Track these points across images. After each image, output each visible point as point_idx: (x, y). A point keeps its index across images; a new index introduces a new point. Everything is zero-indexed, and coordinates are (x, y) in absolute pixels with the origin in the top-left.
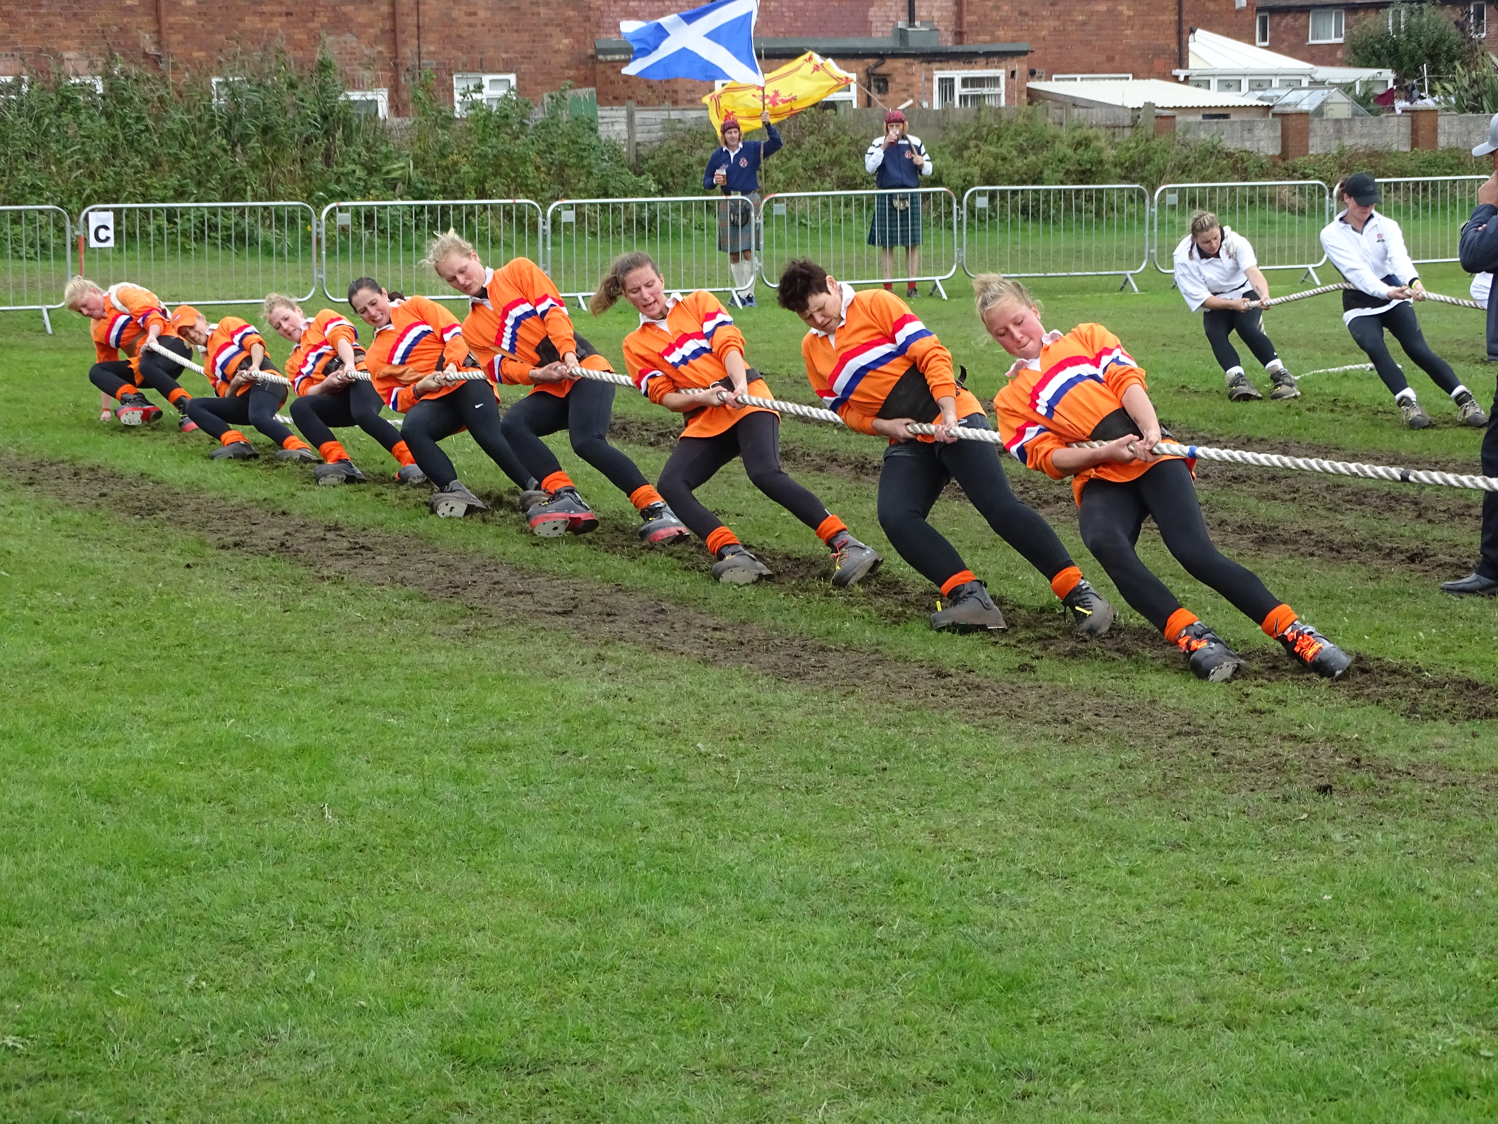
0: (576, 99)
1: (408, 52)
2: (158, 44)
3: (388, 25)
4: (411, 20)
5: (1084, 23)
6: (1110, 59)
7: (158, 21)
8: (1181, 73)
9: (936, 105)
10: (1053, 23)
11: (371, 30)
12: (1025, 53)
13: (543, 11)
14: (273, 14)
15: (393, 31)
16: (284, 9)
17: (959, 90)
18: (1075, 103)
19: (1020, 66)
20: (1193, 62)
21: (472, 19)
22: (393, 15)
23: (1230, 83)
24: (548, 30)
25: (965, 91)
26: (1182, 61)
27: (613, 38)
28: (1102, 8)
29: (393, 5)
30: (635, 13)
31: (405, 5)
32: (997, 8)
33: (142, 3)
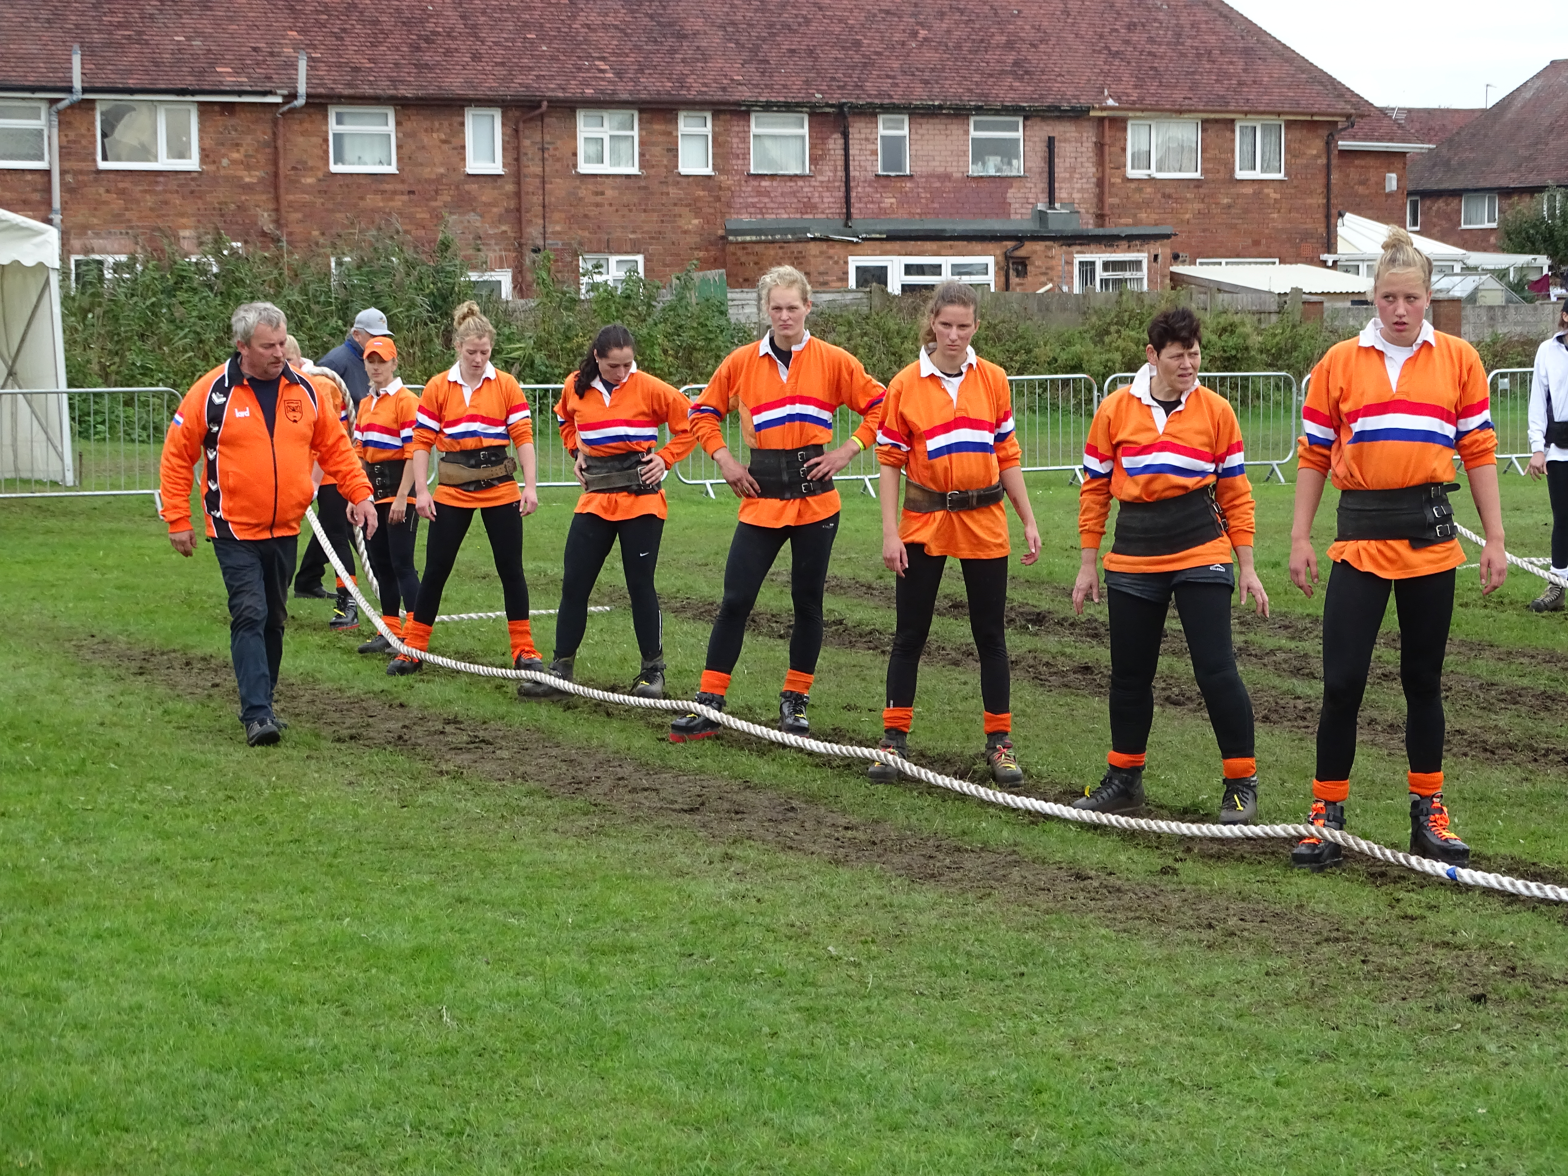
0: (705, 281)
1: (533, 232)
2: (277, 222)
3: (512, 204)
4: (537, 199)
5: (1229, 206)
6: (1256, 243)
7: (277, 199)
8: (1330, 258)
9: (1077, 290)
10: (1197, 206)
11: (495, 210)
12: (1167, 236)
13: (672, 191)
14: (395, 193)
15: (518, 210)
16: (405, 187)
17: (1100, 274)
18: (1220, 288)
19: (1163, 249)
20: (1343, 248)
21: (599, 199)
22: (518, 194)
24: (677, 210)
25: (1106, 275)
26: (1330, 245)
27: (745, 218)
28: (1248, 190)
29: (518, 183)
30: (767, 194)
31: (531, 184)
32: (1139, 190)
33: (261, 180)
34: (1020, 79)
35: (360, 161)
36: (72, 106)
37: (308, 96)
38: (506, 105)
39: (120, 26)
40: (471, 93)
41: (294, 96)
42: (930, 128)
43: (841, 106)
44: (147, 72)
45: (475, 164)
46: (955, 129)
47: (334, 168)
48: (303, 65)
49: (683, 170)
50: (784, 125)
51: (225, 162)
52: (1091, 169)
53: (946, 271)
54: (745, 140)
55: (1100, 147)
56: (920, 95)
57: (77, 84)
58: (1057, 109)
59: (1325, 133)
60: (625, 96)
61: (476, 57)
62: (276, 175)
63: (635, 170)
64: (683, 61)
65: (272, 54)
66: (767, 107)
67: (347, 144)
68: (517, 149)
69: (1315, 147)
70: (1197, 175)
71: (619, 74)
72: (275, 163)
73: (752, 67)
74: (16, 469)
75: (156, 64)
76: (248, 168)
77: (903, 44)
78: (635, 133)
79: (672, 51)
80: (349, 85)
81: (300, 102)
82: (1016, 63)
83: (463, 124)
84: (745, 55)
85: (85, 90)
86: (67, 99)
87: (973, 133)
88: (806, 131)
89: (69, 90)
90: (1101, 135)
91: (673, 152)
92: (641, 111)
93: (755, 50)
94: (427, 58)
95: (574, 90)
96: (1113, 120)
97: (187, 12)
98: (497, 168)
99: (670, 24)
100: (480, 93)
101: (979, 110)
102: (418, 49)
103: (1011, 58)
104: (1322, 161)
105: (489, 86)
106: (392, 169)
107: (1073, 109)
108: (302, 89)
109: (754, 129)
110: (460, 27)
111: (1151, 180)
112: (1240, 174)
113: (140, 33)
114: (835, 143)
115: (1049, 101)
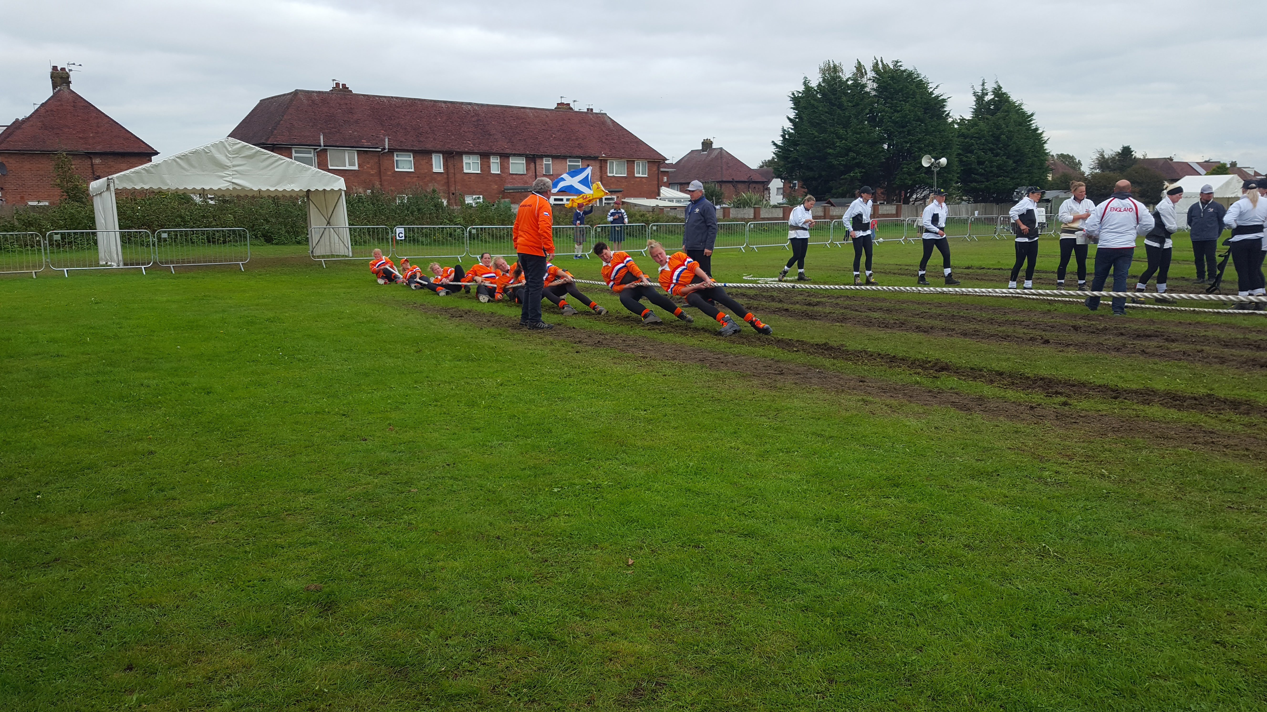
0: (505, 202)
1: (452, 189)
2: (381, 185)
3: (446, 181)
4: (453, 179)
5: (634, 184)
6: (640, 194)
7: (381, 178)
8: (659, 198)
10: (626, 184)
11: (442, 182)
12: (621, 191)
13: (489, 178)
14: (414, 177)
15: (448, 182)
16: (417, 176)
17: (604, 201)
18: (636, 205)
19: (619, 194)
20: (661, 195)
21: (470, 180)
22: (448, 178)
23: (671, 200)
24: (491, 183)
25: (606, 202)
26: (659, 195)
27: (509, 186)
28: (638, 180)
29: (448, 175)
30: (514, 179)
31: (451, 175)
32: (611, 179)
33: (376, 173)
34: (580, 149)
35: (403, 168)
36: (321, 150)
37: (389, 149)
38: (444, 153)
39: (333, 128)
40: (434, 149)
41: (385, 149)
42: (557, 161)
43: (534, 155)
44: (342, 141)
45: (436, 169)
46: (563, 161)
47: (396, 170)
48: (387, 140)
49: (492, 172)
50: (520, 160)
51: (365, 167)
52: (599, 174)
53: (565, 200)
54: (508, 164)
55: (601, 167)
56: (554, 153)
57: (322, 144)
58: (590, 157)
59: (657, 164)
60: (477, 151)
61: (434, 139)
62: (380, 171)
63: (479, 172)
64: (491, 142)
65: (377, 137)
66: (515, 155)
67: (399, 163)
68: (447, 165)
69: (655, 168)
70: (625, 175)
71: (474, 145)
72: (380, 167)
73: (509, 144)
75: (345, 139)
76: (372, 169)
77: (549, 138)
78: (479, 162)
79: (488, 139)
80: (400, 146)
81: (387, 150)
82: (578, 144)
83: (432, 158)
84: (507, 141)
85: (324, 146)
86: (319, 149)
87: (568, 163)
88: (524, 162)
89: (320, 146)
90: (601, 164)
91: (489, 167)
92: (480, 155)
93: (510, 139)
94: (421, 139)
95: (462, 149)
96: (604, 160)
97: (352, 124)
98: (442, 170)
99: (487, 131)
100: (436, 149)
101: (570, 157)
102: (418, 136)
103: (577, 143)
104: (657, 172)
105: (438, 147)
106: (413, 170)
107: (594, 157)
108: (387, 147)
109: (511, 161)
110: (429, 131)
111: (614, 177)
112: (636, 175)
113: (339, 130)
114: (532, 165)
115: (588, 155)
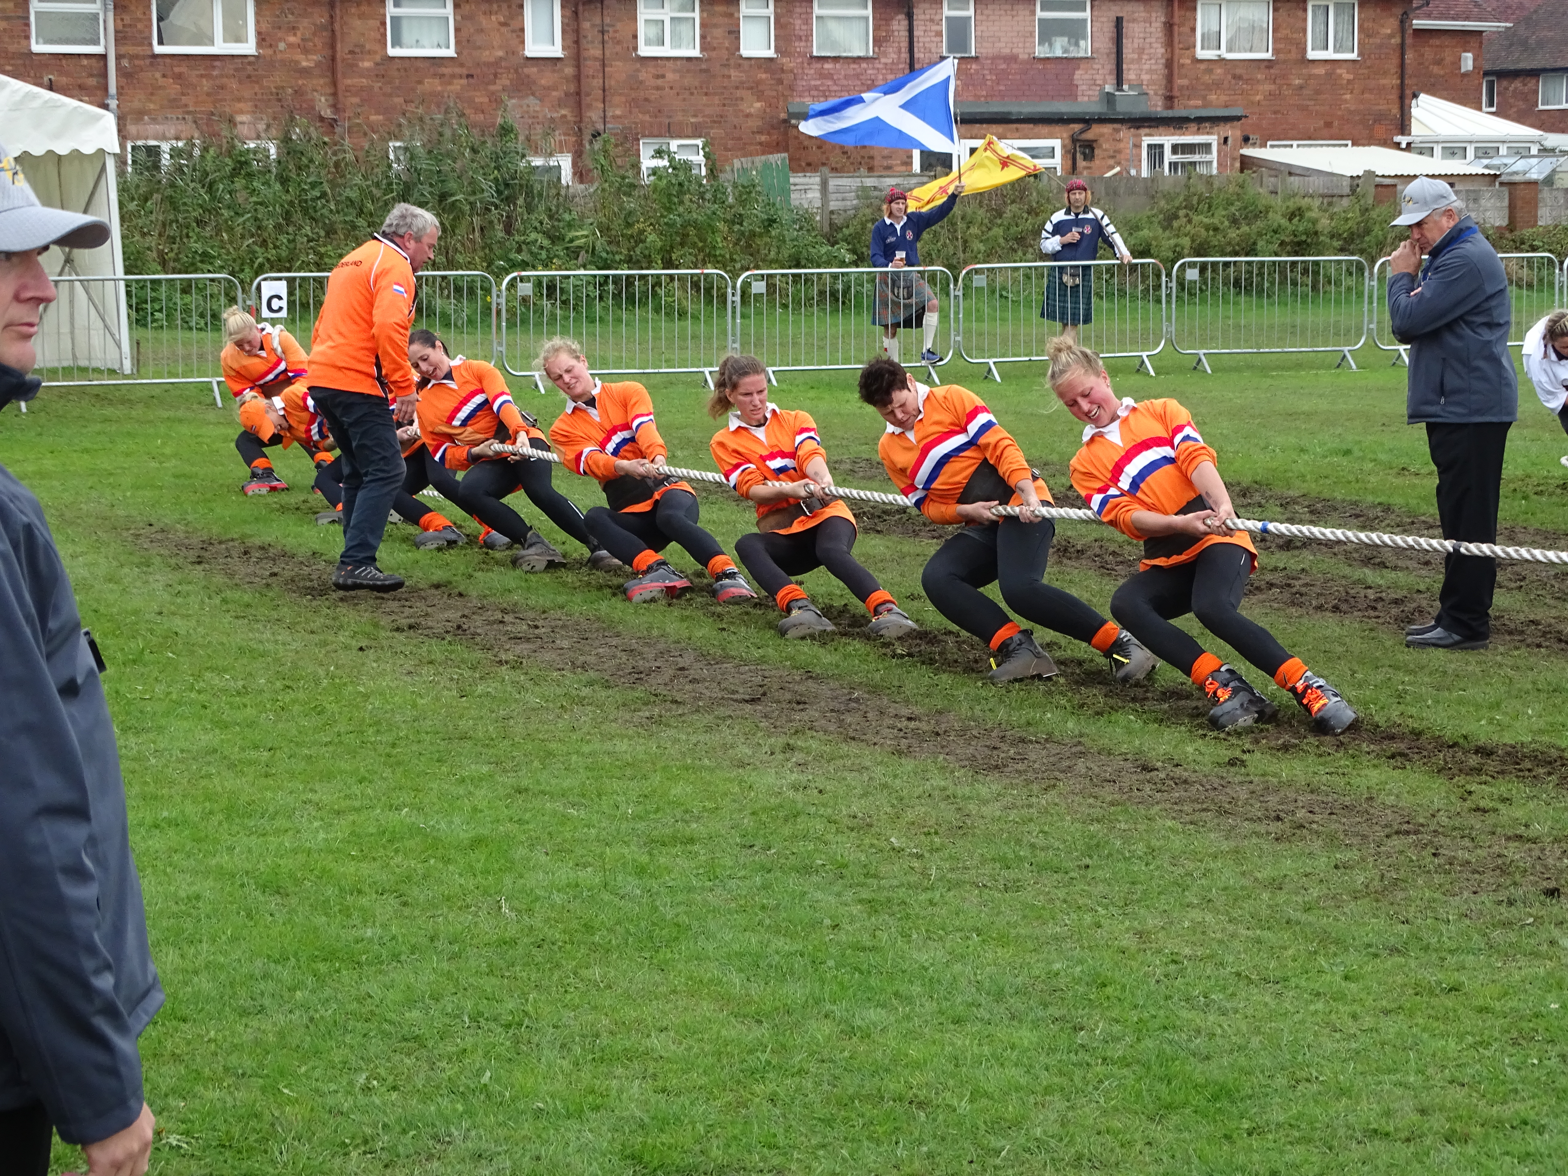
0: (767, 166)
1: (594, 115)
2: (335, 107)
3: (572, 88)
4: (597, 83)
5: (1301, 87)
6: (1328, 125)
7: (334, 83)
8: (1403, 140)
9: (1145, 173)
10: (1268, 87)
11: (554, 93)
12: (1238, 118)
13: (733, 73)
14: (453, 76)
15: (578, 94)
16: (465, 71)
17: (1168, 157)
18: (1291, 171)
19: (1233, 132)
20: (1416, 129)
21: (659, 82)
22: (578, 78)
23: (1454, 150)
24: (738, 93)
25: (1175, 158)
26: (1404, 127)
27: (808, 101)
28: (1321, 71)
29: (578, 67)
30: (830, 76)
31: (591, 67)
32: (1210, 71)
33: (318, 64)
35: (418, 44)
42: (996, 9)
45: (535, 47)
46: (1021, 10)
47: (392, 52)
49: (745, 52)
50: (848, 6)
51: (282, 46)
52: (1159, 50)
54: (808, 22)
55: (1169, 27)
59: (1398, 12)
62: (333, 59)
63: (696, 53)
67: (405, 26)
68: (577, 31)
69: (1389, 27)
70: (1268, 56)
72: (333, 47)
74: (74, 357)
76: (306, 51)
78: (697, 15)
83: (522, 5)
87: (1040, 14)
88: (869, 12)
90: (1170, 15)
91: (735, 34)
98: (556, 50)
104: (1396, 41)
106: (451, 52)
109: (817, 11)
111: (1221, 60)
112: (1312, 55)
114: (899, 25)
